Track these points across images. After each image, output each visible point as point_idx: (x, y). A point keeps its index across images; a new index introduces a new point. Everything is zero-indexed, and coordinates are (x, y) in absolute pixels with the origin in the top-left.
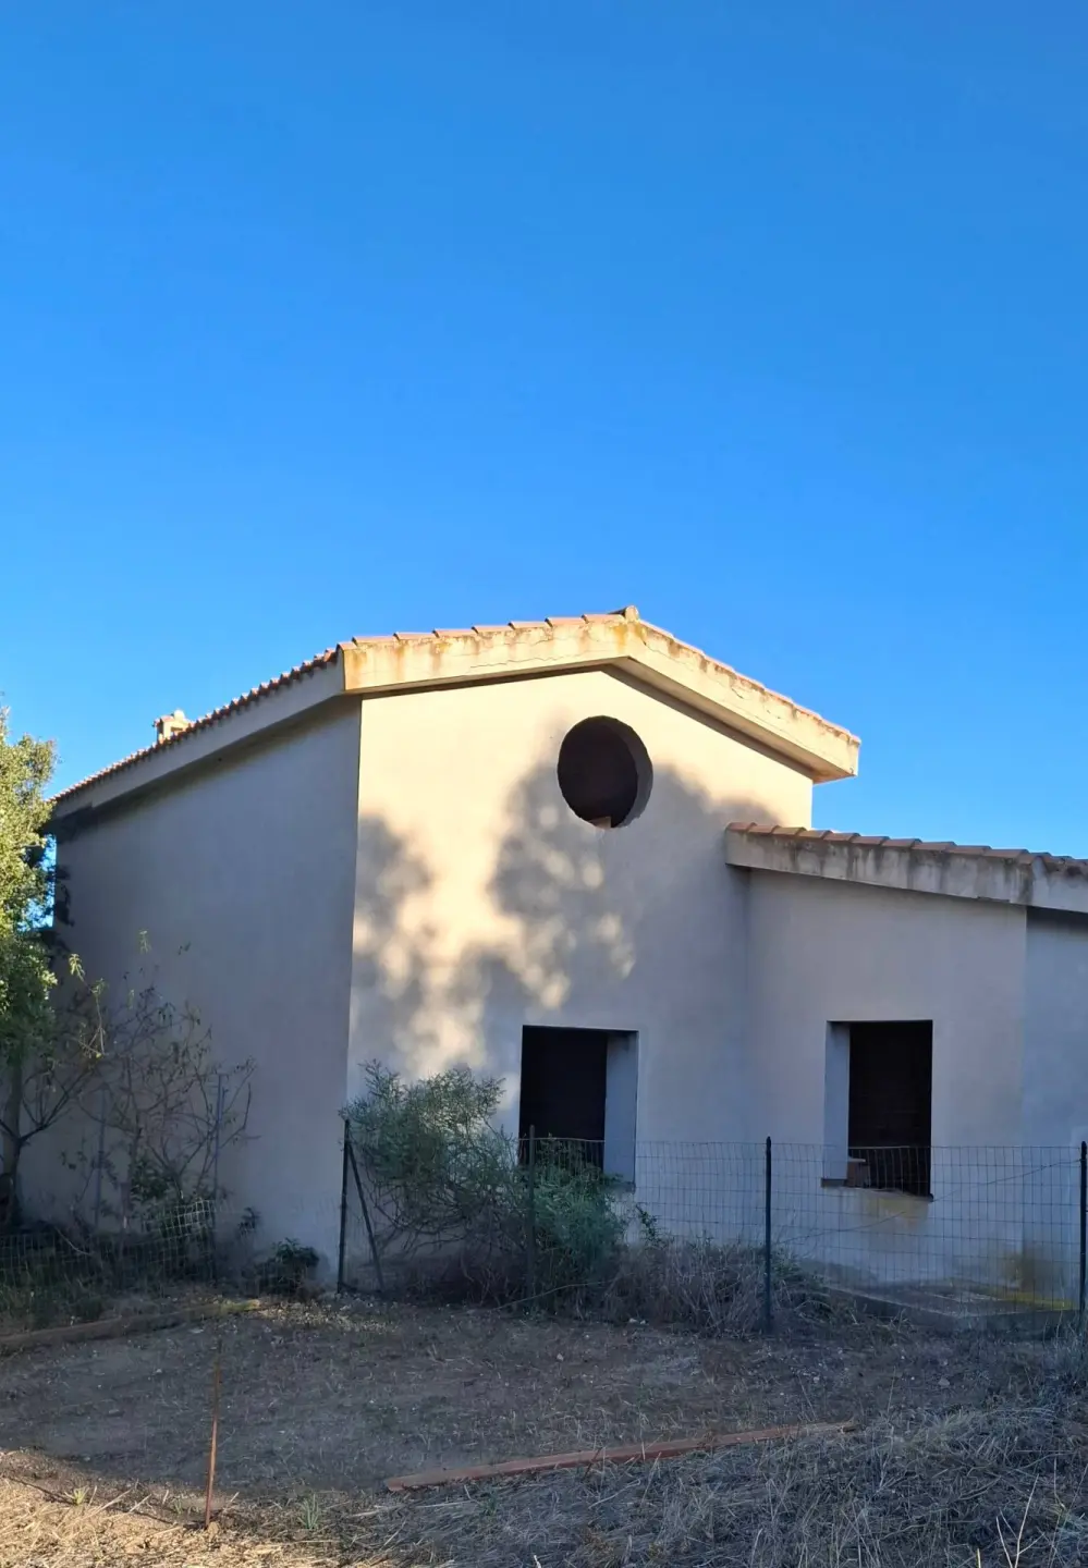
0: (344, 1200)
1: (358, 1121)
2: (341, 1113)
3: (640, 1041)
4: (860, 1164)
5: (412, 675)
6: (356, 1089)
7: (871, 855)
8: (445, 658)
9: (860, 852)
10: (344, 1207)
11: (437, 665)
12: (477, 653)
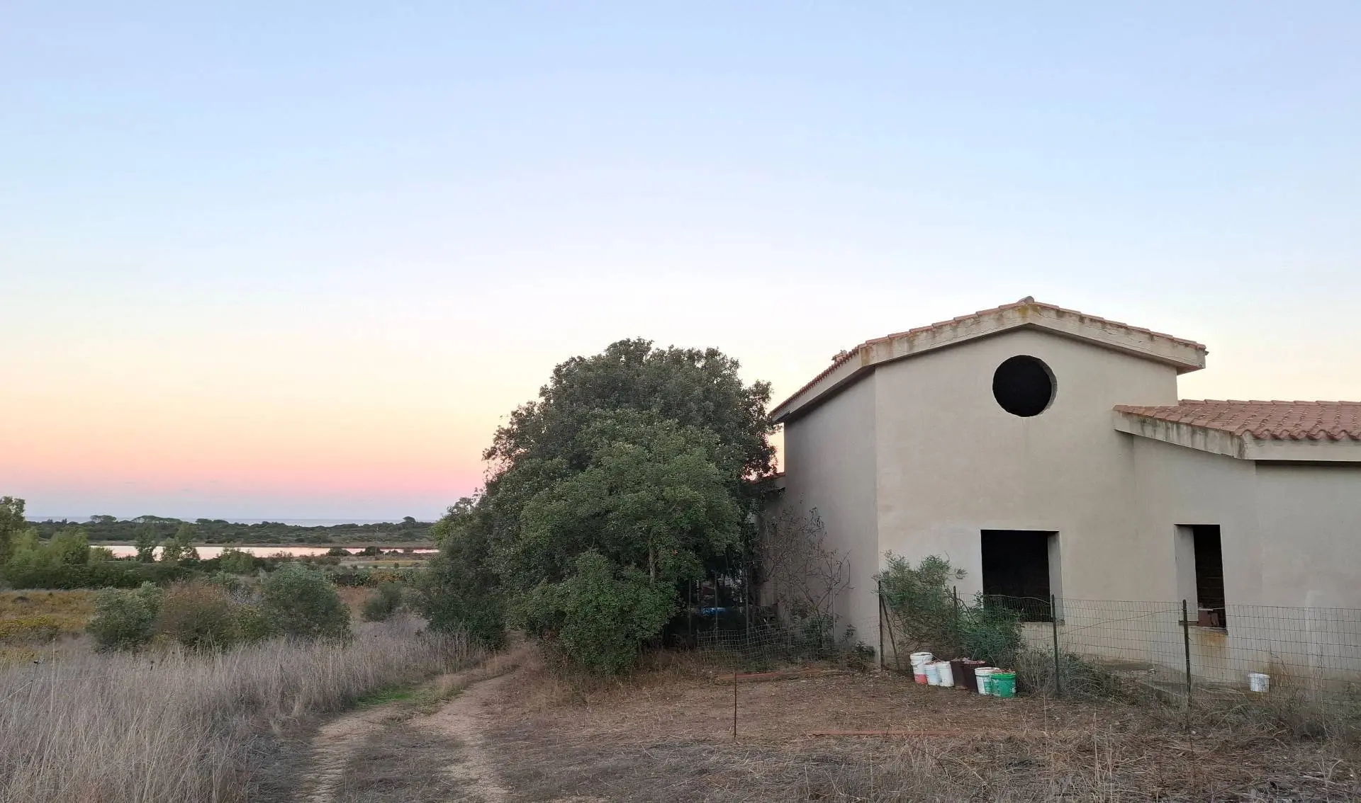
0: (881, 621)
1: (885, 582)
2: (874, 577)
3: (1061, 536)
4: (1209, 612)
5: (897, 355)
6: (883, 566)
7: (1175, 426)
8: (916, 343)
9: (1170, 425)
10: (881, 626)
11: (911, 347)
12: (934, 337)
